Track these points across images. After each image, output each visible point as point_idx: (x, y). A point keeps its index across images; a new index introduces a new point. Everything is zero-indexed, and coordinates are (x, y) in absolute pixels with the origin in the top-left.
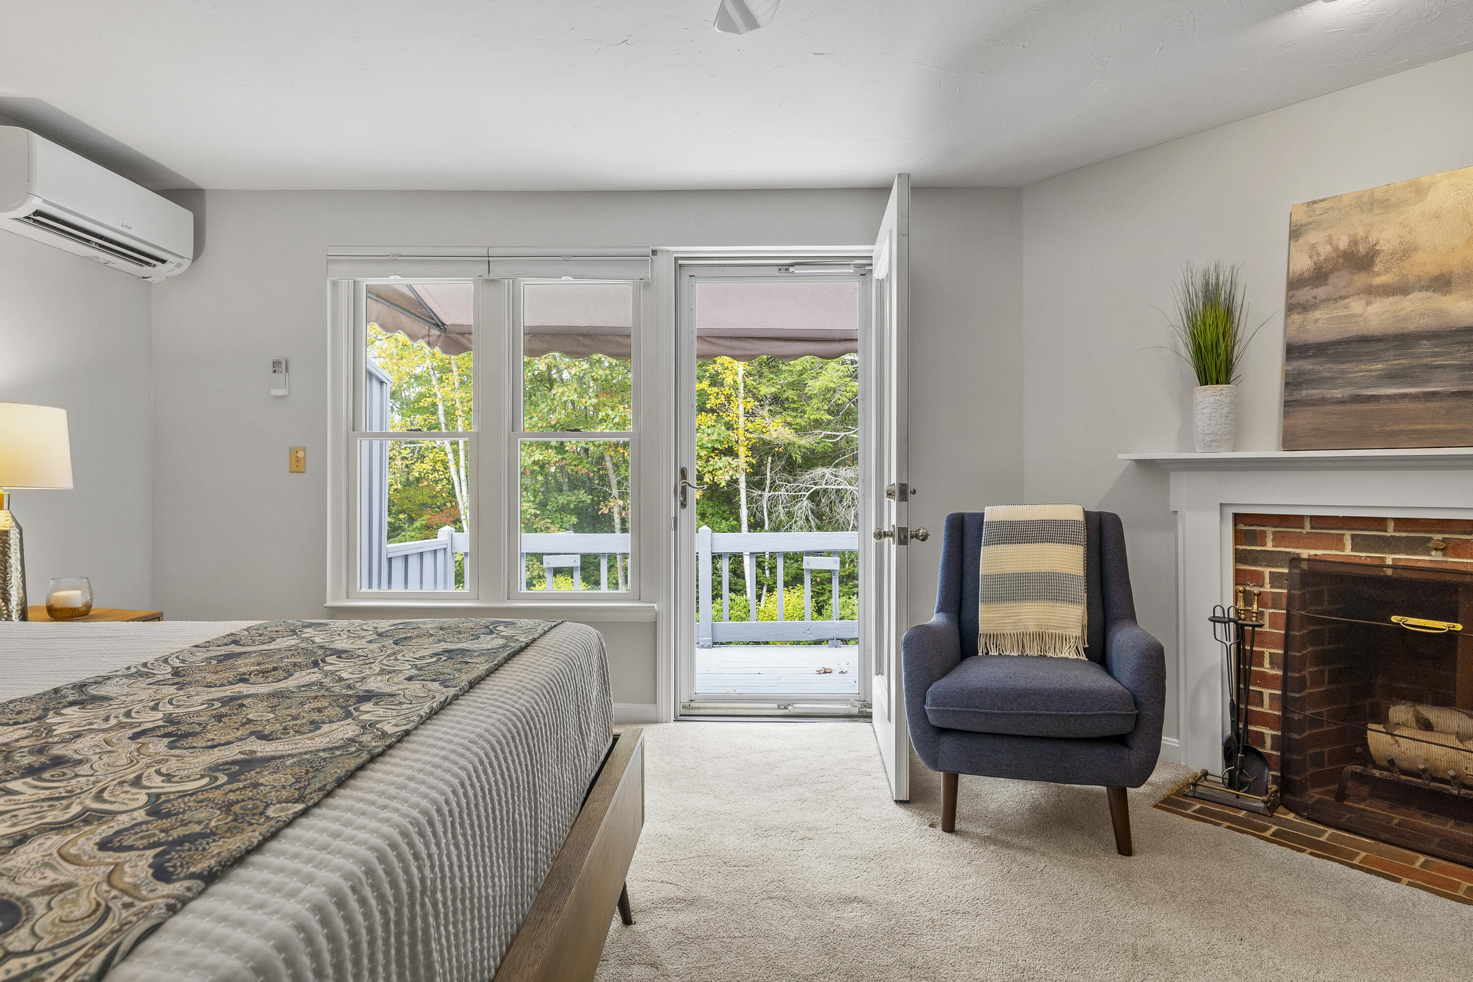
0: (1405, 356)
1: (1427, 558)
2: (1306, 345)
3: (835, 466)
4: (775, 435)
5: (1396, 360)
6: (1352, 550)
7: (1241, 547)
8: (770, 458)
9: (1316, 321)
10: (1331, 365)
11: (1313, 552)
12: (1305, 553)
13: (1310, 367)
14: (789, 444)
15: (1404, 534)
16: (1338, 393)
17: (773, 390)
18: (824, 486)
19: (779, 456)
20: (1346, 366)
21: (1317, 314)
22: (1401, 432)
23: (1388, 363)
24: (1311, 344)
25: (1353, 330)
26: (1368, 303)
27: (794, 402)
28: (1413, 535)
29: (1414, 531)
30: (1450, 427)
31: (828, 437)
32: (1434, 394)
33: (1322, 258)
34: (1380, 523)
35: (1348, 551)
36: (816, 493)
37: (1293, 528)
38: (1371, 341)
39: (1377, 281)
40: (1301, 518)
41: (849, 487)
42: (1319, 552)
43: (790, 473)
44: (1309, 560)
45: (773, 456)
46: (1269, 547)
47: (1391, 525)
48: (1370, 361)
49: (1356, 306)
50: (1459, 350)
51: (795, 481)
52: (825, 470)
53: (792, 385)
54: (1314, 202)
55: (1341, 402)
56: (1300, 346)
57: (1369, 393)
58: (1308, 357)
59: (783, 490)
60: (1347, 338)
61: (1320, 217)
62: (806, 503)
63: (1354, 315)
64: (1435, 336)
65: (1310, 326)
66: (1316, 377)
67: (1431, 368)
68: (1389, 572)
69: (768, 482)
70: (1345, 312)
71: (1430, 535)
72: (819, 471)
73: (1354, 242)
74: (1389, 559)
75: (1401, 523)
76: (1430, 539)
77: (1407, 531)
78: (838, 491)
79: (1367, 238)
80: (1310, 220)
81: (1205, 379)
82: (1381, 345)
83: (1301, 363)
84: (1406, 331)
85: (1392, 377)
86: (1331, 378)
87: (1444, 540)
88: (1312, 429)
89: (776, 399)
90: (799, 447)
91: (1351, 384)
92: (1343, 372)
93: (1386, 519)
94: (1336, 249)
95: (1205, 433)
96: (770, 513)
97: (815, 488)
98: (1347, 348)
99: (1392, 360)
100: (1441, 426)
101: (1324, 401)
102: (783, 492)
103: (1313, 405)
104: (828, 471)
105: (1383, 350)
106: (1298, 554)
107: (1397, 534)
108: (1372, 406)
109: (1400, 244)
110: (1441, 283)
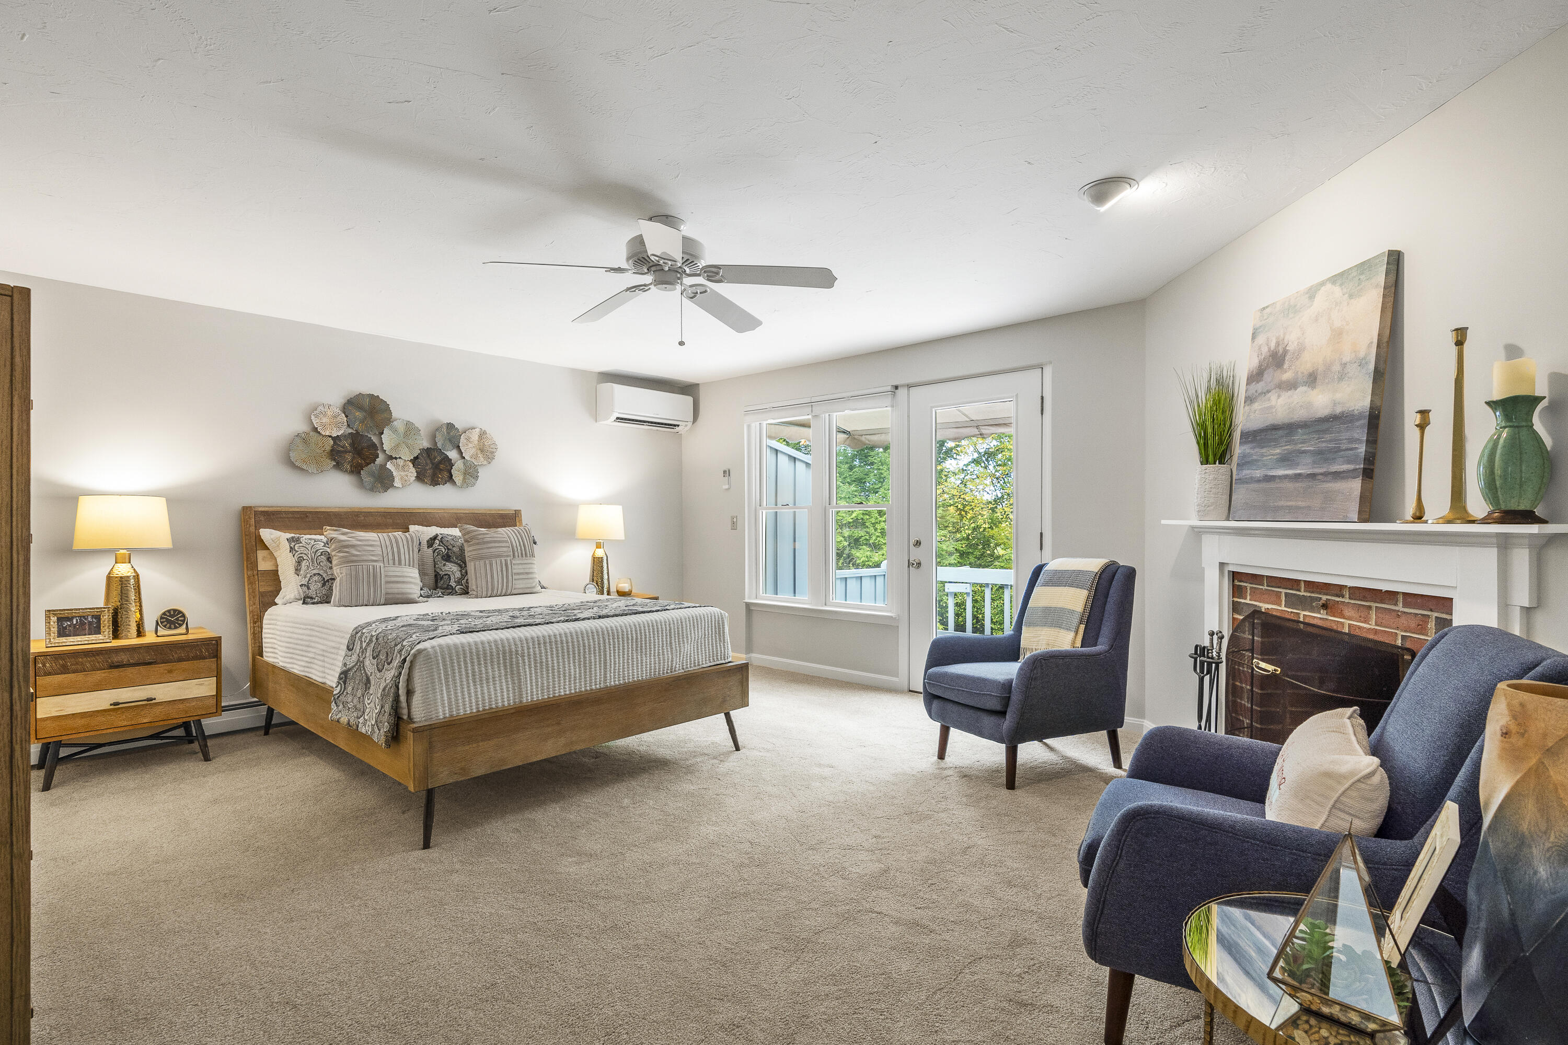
1: (1319, 616)
6: (1285, 606)
7: (1236, 599)
9: (1256, 412)
11: (1270, 606)
12: (1264, 607)
15: (1309, 594)
20: (1264, 450)
21: (1257, 406)
25: (1270, 420)
26: (1279, 396)
28: (1313, 595)
29: (1313, 592)
32: (1300, 475)
33: (1263, 357)
35: (1283, 606)
37: (1259, 585)
39: (1283, 377)
40: (1263, 577)
46: (1248, 600)
48: (1275, 446)
49: (1274, 399)
50: (1314, 438)
54: (1264, 309)
57: (1271, 474)
60: (1267, 426)
61: (1265, 320)
63: (1271, 407)
64: (1304, 425)
65: (1253, 417)
67: (1300, 453)
70: (1266, 405)
71: (1319, 596)
73: (1278, 344)
74: (1302, 615)
76: (1319, 599)
77: (1309, 592)
79: (1284, 339)
85: (1285, 460)
87: (1327, 601)
93: (1301, 580)
106: (1260, 608)
107: (1305, 594)
109: (1298, 345)
110: (1312, 379)
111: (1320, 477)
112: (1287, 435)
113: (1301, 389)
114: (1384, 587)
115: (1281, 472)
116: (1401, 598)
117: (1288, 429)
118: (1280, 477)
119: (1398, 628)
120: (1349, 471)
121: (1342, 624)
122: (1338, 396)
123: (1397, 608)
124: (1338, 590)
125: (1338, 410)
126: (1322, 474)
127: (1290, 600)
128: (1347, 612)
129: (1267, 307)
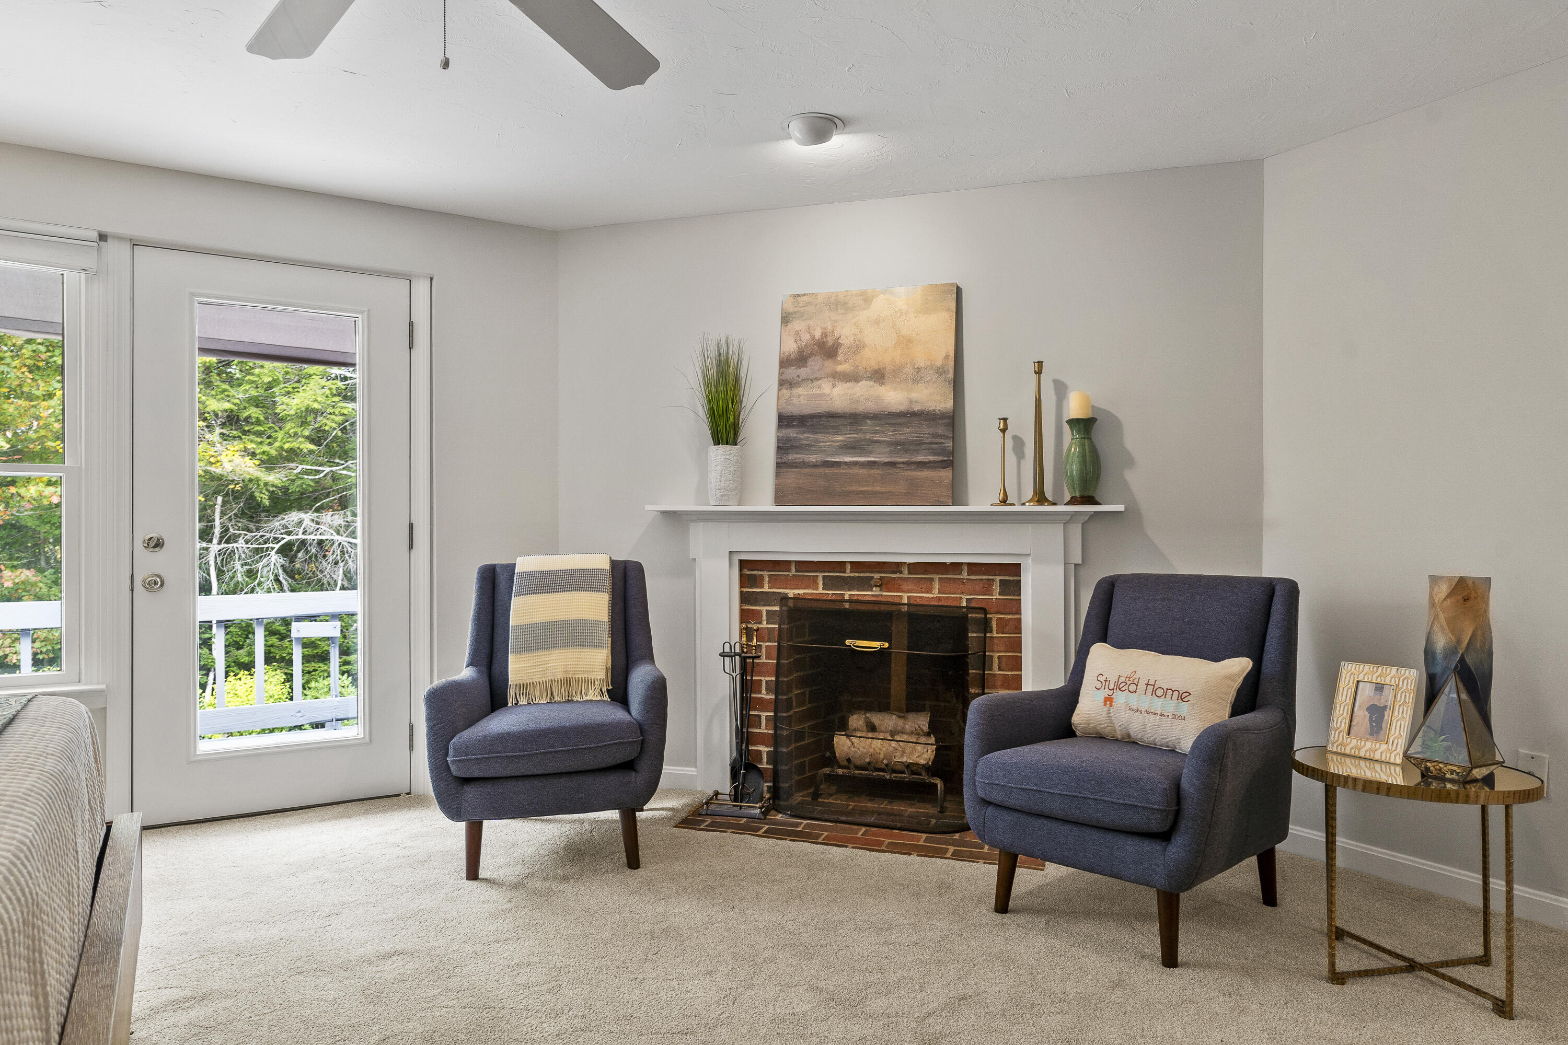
0: (857, 431)
1: (870, 593)
2: (792, 416)
3: (317, 510)
4: (228, 467)
5: (851, 434)
6: (823, 589)
7: (745, 590)
8: (220, 499)
9: (799, 396)
10: (809, 435)
11: (797, 592)
12: (791, 593)
13: (794, 435)
14: (251, 480)
15: (856, 575)
16: (813, 458)
17: (227, 406)
18: (301, 536)
19: (236, 495)
20: (818, 436)
21: (799, 391)
22: (854, 493)
23: (846, 436)
24: (795, 416)
25: (823, 407)
26: (834, 386)
27: (258, 422)
28: (862, 575)
29: (862, 572)
30: (883, 490)
31: (307, 472)
32: (874, 462)
33: (803, 344)
34: (840, 565)
35: (821, 591)
36: (289, 545)
37: (783, 571)
38: (836, 417)
39: (840, 368)
40: (788, 563)
41: (336, 537)
42: (801, 592)
43: (251, 519)
44: (796, 598)
45: (224, 496)
46: (766, 589)
47: (848, 567)
48: (837, 433)
49: (826, 387)
50: (889, 430)
51: (258, 529)
52: (302, 515)
53: (256, 402)
54: (799, 295)
55: (815, 466)
56: (788, 416)
57: (834, 460)
58: (793, 426)
59: (241, 540)
60: (820, 413)
61: (803, 309)
62: (275, 558)
63: (824, 395)
64: (875, 417)
65: (795, 401)
66: (798, 444)
67: (872, 442)
68: (847, 605)
69: (217, 531)
70: (818, 392)
71: (872, 575)
72: (293, 516)
73: (825, 335)
74: (847, 595)
75: (856, 566)
76: (872, 577)
77: (858, 572)
78: (321, 543)
79: (833, 332)
80: (795, 310)
81: (717, 442)
82: (841, 421)
83: (788, 431)
84: (858, 411)
85: (849, 447)
86: (808, 445)
87: (881, 578)
88: (796, 488)
89: (231, 419)
90: (266, 484)
91: (822, 451)
92: (817, 441)
93: (845, 562)
94: (813, 338)
95: (717, 488)
96: (220, 573)
97: (288, 538)
98: (820, 421)
99: (848, 434)
100: (878, 489)
101: (804, 465)
102: (241, 543)
103: (796, 467)
104: (307, 517)
105: (844, 425)
106: (787, 594)
107: (852, 575)
108: (836, 470)
109: (854, 340)
110: (879, 376)
111: (901, 465)
112: (851, 424)
113: (863, 383)
114: (948, 560)
115: (847, 459)
116: (965, 569)
117: (854, 419)
118: (846, 463)
119: (963, 593)
120: (935, 462)
121: (900, 597)
122: (914, 396)
123: (961, 577)
124: (896, 567)
125: (916, 408)
126: (903, 463)
127: (829, 583)
128: (905, 586)
129: (804, 295)
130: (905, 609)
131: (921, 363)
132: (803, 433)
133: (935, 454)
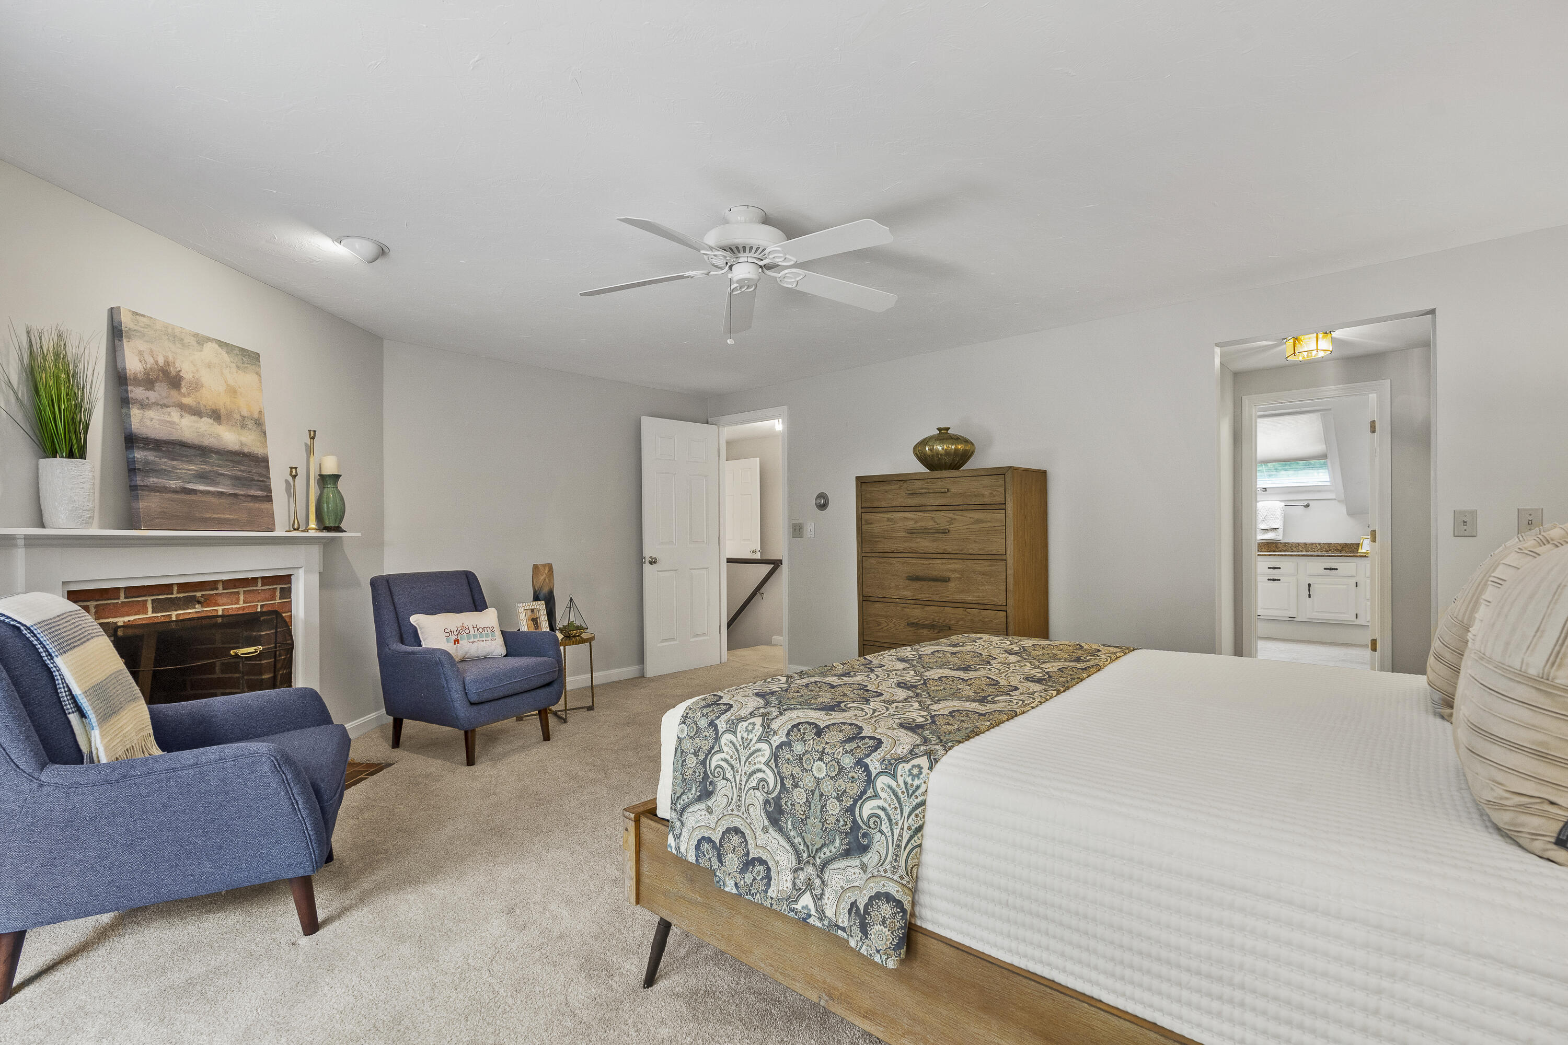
0: (206, 463)
1: (193, 610)
2: (147, 438)
5: (202, 465)
6: (153, 612)
9: (152, 420)
10: (166, 460)
11: (127, 619)
12: (120, 621)
13: (153, 459)
15: (182, 595)
16: (173, 484)
20: (175, 463)
21: (150, 413)
22: (210, 519)
23: (200, 466)
24: (151, 439)
25: (175, 436)
26: (182, 416)
28: (186, 595)
29: (187, 592)
30: (231, 517)
32: (222, 493)
33: (149, 366)
34: (168, 588)
35: (150, 614)
37: (112, 599)
38: (188, 447)
39: (186, 401)
40: (117, 590)
42: (132, 618)
44: (126, 626)
47: (175, 588)
48: (190, 462)
49: (175, 415)
50: (229, 465)
54: (137, 314)
55: (175, 491)
56: (143, 438)
57: (191, 487)
58: (150, 449)
60: (173, 440)
61: (143, 329)
63: (174, 423)
64: (218, 452)
65: (148, 423)
66: (157, 468)
67: (218, 475)
70: (168, 419)
71: (195, 594)
73: (167, 363)
74: (174, 615)
75: (183, 587)
76: (196, 596)
77: (184, 592)
79: (174, 363)
80: (136, 328)
82: (192, 452)
83: (146, 453)
84: (203, 444)
85: (202, 477)
86: (165, 470)
87: (203, 596)
88: (161, 512)
91: (180, 478)
92: (174, 467)
93: (173, 584)
94: (157, 363)
98: (173, 448)
99: (200, 465)
100: (228, 516)
101: (164, 490)
103: (159, 492)
105: (194, 455)
106: (116, 623)
107: (178, 595)
108: (193, 497)
109: (194, 377)
110: (216, 416)
111: (241, 497)
112: (201, 456)
113: (205, 419)
114: (250, 575)
115: (201, 488)
116: (260, 581)
117: (202, 451)
118: (201, 492)
119: (258, 601)
120: (263, 496)
121: (217, 610)
122: (244, 439)
123: (257, 588)
124: (213, 585)
125: (246, 450)
126: (242, 495)
127: (159, 606)
128: (221, 600)
129: (142, 315)
130: (220, 620)
131: (245, 413)
132: (160, 457)
133: (262, 490)
